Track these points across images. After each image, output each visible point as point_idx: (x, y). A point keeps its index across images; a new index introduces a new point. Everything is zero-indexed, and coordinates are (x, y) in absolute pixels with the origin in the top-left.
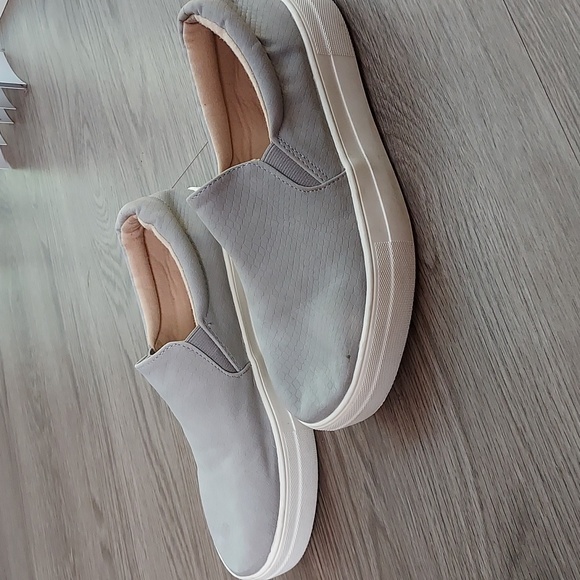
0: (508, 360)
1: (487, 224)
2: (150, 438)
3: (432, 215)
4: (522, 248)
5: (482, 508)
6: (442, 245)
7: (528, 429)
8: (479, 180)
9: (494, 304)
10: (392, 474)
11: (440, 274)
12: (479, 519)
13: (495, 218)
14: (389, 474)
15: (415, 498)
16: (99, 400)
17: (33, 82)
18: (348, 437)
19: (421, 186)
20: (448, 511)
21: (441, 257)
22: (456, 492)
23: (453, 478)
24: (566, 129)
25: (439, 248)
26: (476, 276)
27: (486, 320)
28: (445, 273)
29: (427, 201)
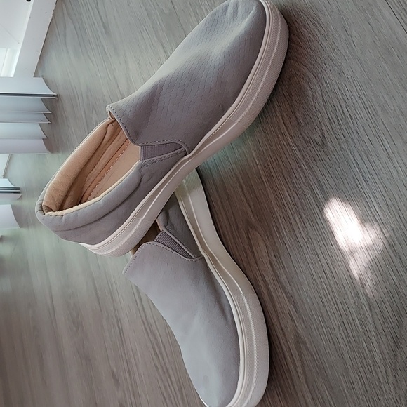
0: (378, 195)
1: (355, 101)
2: (146, 317)
3: (317, 106)
4: (379, 112)
5: (371, 310)
6: (326, 126)
7: (397, 242)
8: (346, 73)
9: (365, 157)
10: (307, 301)
11: (327, 147)
12: (369, 319)
13: (360, 97)
14: (305, 301)
15: (324, 314)
16: (112, 298)
17: (61, 92)
18: (276, 281)
19: (308, 88)
20: (348, 318)
21: (326, 134)
22: (352, 302)
23: (348, 293)
24: (401, 20)
25: (324, 128)
26: (350, 140)
27: (360, 170)
28: (329, 145)
29: (313, 97)
